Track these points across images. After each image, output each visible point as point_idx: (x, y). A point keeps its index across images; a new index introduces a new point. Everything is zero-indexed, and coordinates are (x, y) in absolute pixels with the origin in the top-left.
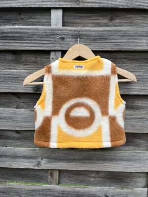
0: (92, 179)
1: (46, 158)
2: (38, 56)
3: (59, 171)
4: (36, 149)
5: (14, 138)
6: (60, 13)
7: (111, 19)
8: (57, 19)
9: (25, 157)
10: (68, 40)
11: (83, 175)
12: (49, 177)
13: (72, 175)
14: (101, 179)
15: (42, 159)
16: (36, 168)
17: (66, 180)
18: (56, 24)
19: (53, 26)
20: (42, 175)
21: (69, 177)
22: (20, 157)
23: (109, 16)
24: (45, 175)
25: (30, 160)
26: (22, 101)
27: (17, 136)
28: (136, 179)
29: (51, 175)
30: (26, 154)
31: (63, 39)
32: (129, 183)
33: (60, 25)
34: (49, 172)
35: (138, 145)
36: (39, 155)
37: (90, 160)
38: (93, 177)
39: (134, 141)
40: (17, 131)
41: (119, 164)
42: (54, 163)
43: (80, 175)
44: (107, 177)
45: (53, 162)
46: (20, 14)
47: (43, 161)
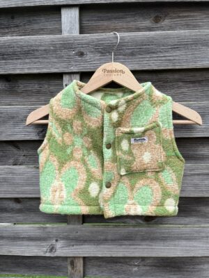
0: (136, 269)
1: (63, 239)
2: (44, 82)
3: (84, 258)
4: (48, 225)
5: (12, 211)
6: (75, 13)
7: (157, 20)
8: (71, 22)
9: (30, 239)
10: (89, 56)
11: (120, 263)
12: (69, 268)
13: (104, 264)
14: (148, 268)
15: (57, 241)
16: (48, 255)
17: (94, 270)
18: (70, 31)
19: (65, 34)
20: (58, 264)
21: (99, 266)
22: (23, 239)
23: (153, 15)
24: (63, 264)
25: (38, 243)
26: (22, 153)
27: (18, 206)
28: (202, 266)
29: (72, 264)
30: (32, 234)
31: (82, 54)
32: (192, 272)
33: (76, 33)
34: (69, 260)
35: (204, 216)
36: (51, 236)
37: (130, 240)
38: (136, 266)
39: (198, 209)
40: (17, 200)
41: (175, 245)
42: (75, 247)
43: (116, 263)
44: (158, 264)
45: (73, 245)
46: (13, 18)
47: (59, 245)
